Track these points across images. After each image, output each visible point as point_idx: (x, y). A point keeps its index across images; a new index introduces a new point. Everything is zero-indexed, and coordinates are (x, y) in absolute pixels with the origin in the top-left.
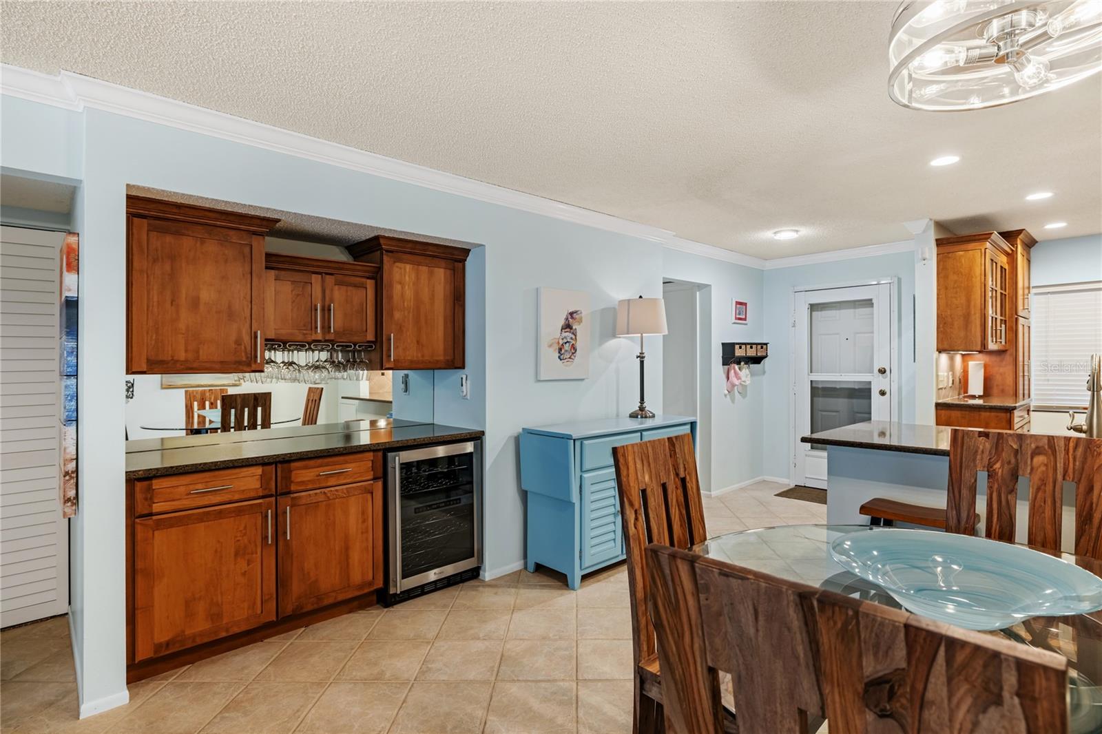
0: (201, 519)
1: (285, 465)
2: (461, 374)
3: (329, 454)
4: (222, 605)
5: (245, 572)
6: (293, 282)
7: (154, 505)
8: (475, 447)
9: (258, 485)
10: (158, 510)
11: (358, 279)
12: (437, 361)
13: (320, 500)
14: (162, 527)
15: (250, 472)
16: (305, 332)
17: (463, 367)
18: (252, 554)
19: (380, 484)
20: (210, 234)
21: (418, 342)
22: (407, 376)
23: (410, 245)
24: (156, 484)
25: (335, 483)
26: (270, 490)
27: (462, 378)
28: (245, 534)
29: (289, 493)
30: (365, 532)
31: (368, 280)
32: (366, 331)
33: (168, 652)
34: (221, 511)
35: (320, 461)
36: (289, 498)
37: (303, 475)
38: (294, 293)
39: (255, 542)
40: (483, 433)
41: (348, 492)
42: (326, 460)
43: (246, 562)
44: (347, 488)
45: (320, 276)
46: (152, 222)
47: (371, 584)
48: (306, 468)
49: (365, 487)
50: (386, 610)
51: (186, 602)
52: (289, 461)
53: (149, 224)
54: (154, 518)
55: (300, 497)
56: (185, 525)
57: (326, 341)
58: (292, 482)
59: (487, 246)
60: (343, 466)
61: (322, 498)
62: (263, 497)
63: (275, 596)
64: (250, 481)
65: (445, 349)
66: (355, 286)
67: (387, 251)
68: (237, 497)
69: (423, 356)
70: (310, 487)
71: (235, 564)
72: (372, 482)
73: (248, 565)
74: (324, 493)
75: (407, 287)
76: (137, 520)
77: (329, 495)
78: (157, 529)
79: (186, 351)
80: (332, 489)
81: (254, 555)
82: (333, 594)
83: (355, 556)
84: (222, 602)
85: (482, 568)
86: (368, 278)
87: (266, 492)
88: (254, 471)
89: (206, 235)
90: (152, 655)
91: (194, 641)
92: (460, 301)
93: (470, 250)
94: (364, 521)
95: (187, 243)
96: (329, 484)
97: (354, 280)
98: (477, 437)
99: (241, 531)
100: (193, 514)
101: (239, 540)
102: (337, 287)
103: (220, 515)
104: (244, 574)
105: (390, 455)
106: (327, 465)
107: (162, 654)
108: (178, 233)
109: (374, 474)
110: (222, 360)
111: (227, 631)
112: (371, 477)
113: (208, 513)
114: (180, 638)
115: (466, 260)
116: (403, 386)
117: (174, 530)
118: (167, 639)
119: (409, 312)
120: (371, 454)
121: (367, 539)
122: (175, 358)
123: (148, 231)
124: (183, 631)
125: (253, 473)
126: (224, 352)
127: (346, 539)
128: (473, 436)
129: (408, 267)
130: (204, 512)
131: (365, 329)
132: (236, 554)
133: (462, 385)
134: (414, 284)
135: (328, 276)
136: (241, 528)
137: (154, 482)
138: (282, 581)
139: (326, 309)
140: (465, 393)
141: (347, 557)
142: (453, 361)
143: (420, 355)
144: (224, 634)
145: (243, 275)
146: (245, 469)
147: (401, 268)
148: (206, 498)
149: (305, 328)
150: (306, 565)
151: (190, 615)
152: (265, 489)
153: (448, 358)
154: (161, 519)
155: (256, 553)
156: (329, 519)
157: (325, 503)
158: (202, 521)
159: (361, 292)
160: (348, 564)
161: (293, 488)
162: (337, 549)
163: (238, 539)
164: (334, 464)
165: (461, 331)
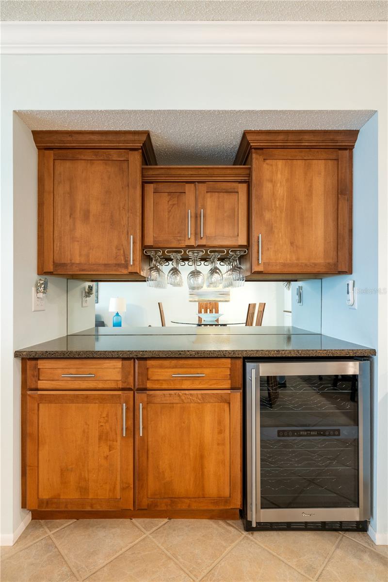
0: (74, 399)
1: (142, 362)
2: (348, 279)
3: (180, 356)
4: (88, 481)
5: (107, 456)
6: (169, 193)
7: (39, 382)
8: (361, 368)
9: (118, 377)
10: (41, 387)
11: (229, 184)
12: (315, 265)
13: (174, 401)
14: (44, 401)
15: (111, 364)
16: (179, 238)
17: (350, 272)
18: (113, 441)
19: (238, 395)
20: (97, 155)
21: (292, 244)
22: (300, 288)
23: (281, 137)
24: (42, 364)
25: (189, 387)
26: (128, 384)
27: (348, 284)
28: (107, 421)
29: (145, 389)
30: (221, 443)
31: (240, 184)
32: (238, 236)
33: (47, 509)
34: (87, 397)
35: (174, 362)
36: (146, 395)
37: (160, 373)
38: (170, 203)
39: (115, 430)
40: (374, 352)
41: (203, 398)
42: (182, 362)
43: (108, 447)
44: (202, 394)
45: (193, 185)
46: (57, 152)
47: (227, 501)
48: (161, 367)
49: (221, 396)
50: (245, 533)
51: (62, 470)
52: (146, 359)
53: (54, 154)
54: (39, 392)
55: (155, 396)
56: (60, 403)
57: (199, 246)
58: (148, 379)
59: (378, 111)
60: (199, 370)
61: (177, 400)
62: (123, 389)
63: (132, 486)
64: (112, 372)
65: (326, 252)
66: (227, 192)
67: (255, 149)
68: (101, 385)
69: (298, 259)
70: (165, 386)
71: (99, 447)
72: (229, 391)
73: (110, 451)
74: (179, 395)
75: (279, 185)
76: (29, 392)
77: (183, 398)
78: (41, 403)
79: (80, 255)
80: (187, 392)
81: (115, 443)
82: (187, 501)
83: (211, 466)
84: (89, 479)
85: (372, 523)
86: (240, 182)
87: (125, 386)
88: (115, 364)
89: (93, 156)
90: (37, 508)
91: (66, 506)
92: (345, 194)
93: (358, 131)
94: (220, 432)
95: (80, 166)
96: (184, 387)
97: (224, 186)
98: (366, 357)
99: (104, 417)
100: (66, 395)
101: (102, 426)
102: (209, 194)
103: (87, 399)
104: (106, 458)
105: (249, 365)
106: (182, 367)
107: (43, 510)
108: (74, 159)
109: (231, 384)
110: (106, 263)
111: (92, 506)
112: (229, 386)
113: (77, 396)
114: (56, 500)
115: (353, 146)
116: (297, 297)
117: (53, 405)
118: (47, 497)
119: (281, 212)
120: (229, 361)
121: (223, 452)
122: (73, 261)
123: (54, 160)
124: (59, 495)
125: (114, 366)
126: (108, 256)
127: (201, 447)
128: (358, 354)
129: (280, 163)
130: (74, 395)
131: (236, 234)
132: (100, 438)
133: (348, 293)
134: (287, 180)
135: (200, 184)
136: (104, 415)
137: (40, 362)
138: (139, 475)
139: (198, 216)
140: (351, 302)
141: (202, 467)
142: (336, 265)
143: (294, 258)
144: (88, 509)
145: (122, 188)
146: (107, 361)
147: (272, 165)
148: (77, 382)
149: (179, 235)
150: (160, 463)
151: (64, 483)
152: (125, 382)
153: (331, 261)
154: (43, 395)
155: (117, 441)
156: (184, 423)
157: (179, 405)
158: (72, 402)
159: (233, 197)
160: (203, 473)
161: (149, 385)
162: (191, 454)
163: (102, 424)
164: (191, 367)
165: (347, 230)
